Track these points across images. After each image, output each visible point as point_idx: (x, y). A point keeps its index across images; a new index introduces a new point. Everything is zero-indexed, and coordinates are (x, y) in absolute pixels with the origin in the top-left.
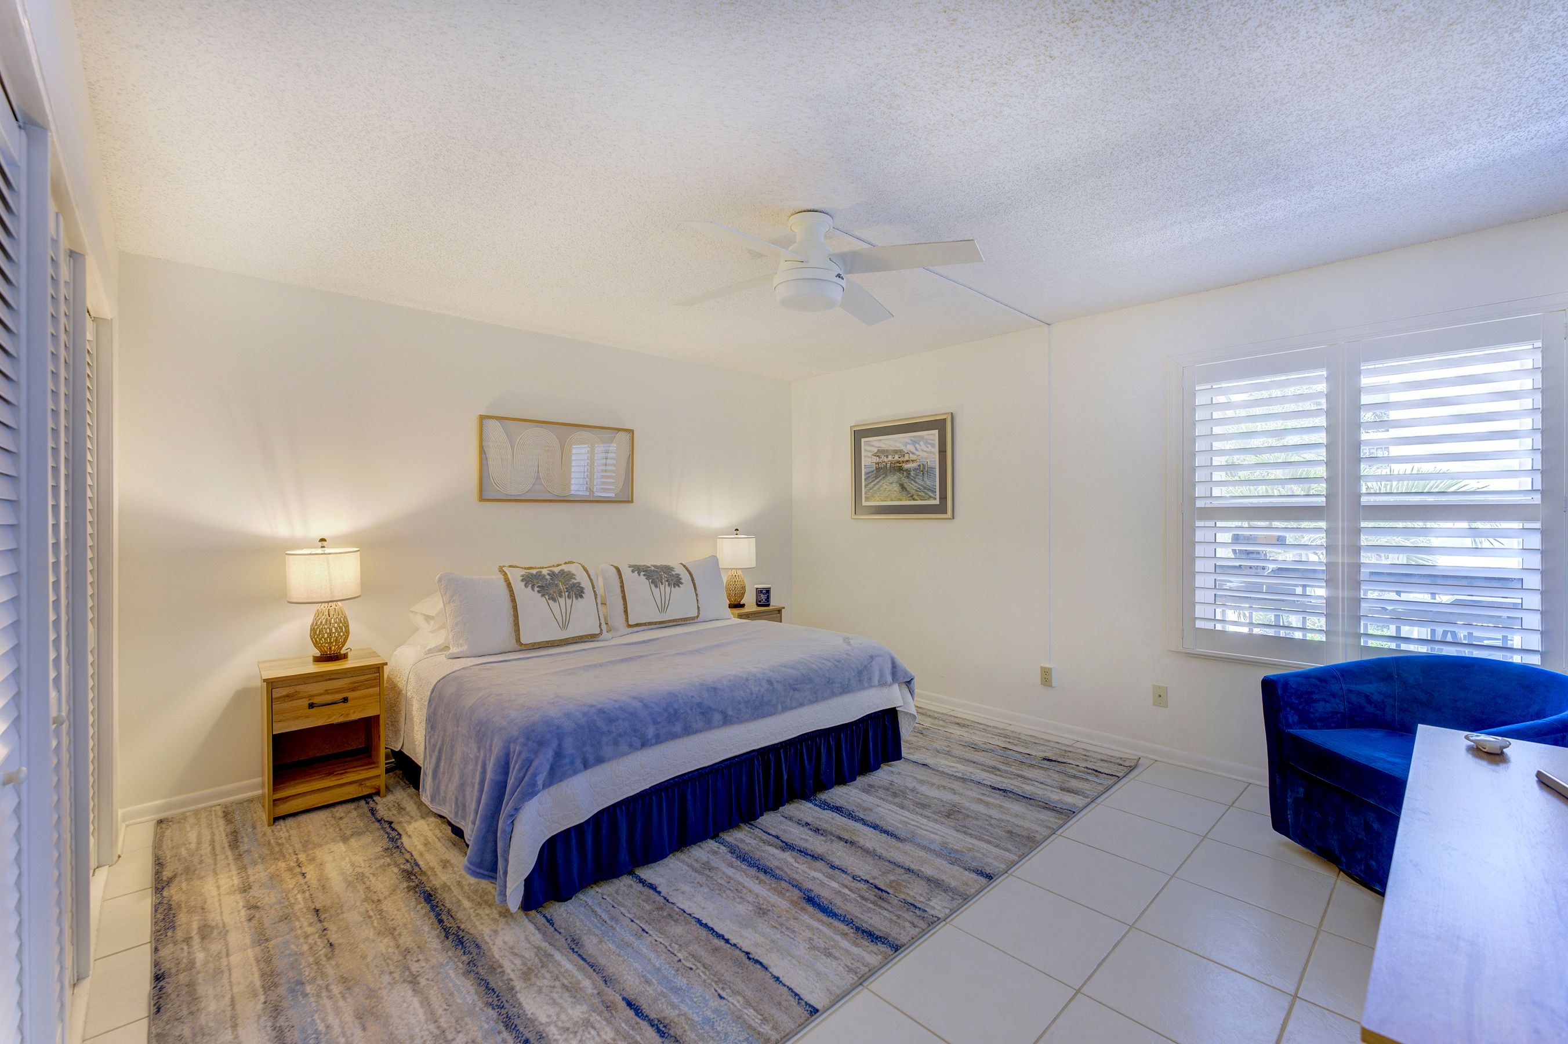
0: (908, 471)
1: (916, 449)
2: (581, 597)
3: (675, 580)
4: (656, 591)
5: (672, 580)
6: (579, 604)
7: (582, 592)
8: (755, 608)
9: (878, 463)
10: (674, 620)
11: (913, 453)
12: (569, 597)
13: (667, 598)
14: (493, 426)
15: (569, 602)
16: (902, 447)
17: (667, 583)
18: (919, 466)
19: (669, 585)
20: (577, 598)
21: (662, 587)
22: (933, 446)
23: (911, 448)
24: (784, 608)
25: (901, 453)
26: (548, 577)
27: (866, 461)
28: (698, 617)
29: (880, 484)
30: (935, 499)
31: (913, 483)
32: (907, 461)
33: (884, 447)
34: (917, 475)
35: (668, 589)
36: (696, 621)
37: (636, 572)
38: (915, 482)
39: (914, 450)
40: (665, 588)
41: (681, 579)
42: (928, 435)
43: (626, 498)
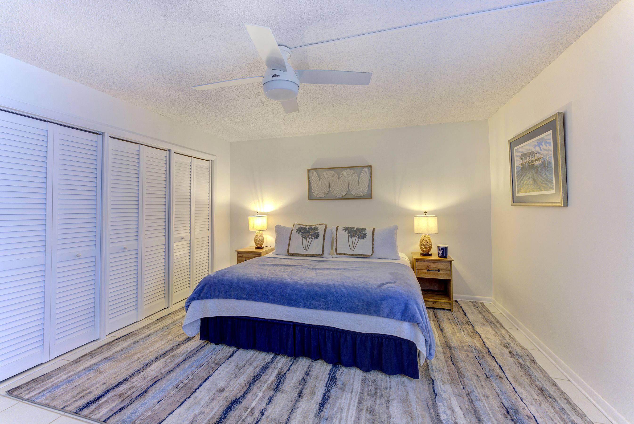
0: (537, 167)
1: (541, 150)
2: (317, 238)
3: (362, 235)
4: (351, 240)
5: (361, 236)
6: (315, 241)
7: (318, 236)
8: (437, 258)
9: (522, 164)
10: (359, 255)
11: (539, 153)
12: (311, 238)
13: (356, 244)
14: (313, 173)
15: (311, 240)
16: (533, 149)
17: (357, 237)
18: (543, 162)
19: (358, 238)
20: (314, 238)
21: (354, 238)
22: (550, 145)
23: (537, 149)
24: (453, 260)
25: (531, 154)
26: (308, 229)
27: (517, 163)
28: (372, 255)
29: (524, 180)
30: (553, 189)
31: (540, 177)
32: (536, 160)
33: (525, 151)
34: (542, 170)
35: (357, 239)
36: (370, 257)
37: (344, 230)
38: (541, 176)
39: (539, 151)
40: (356, 239)
41: (366, 235)
42: (546, 136)
43: (369, 196)
